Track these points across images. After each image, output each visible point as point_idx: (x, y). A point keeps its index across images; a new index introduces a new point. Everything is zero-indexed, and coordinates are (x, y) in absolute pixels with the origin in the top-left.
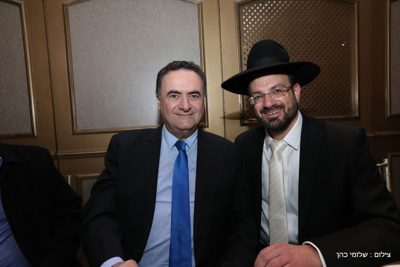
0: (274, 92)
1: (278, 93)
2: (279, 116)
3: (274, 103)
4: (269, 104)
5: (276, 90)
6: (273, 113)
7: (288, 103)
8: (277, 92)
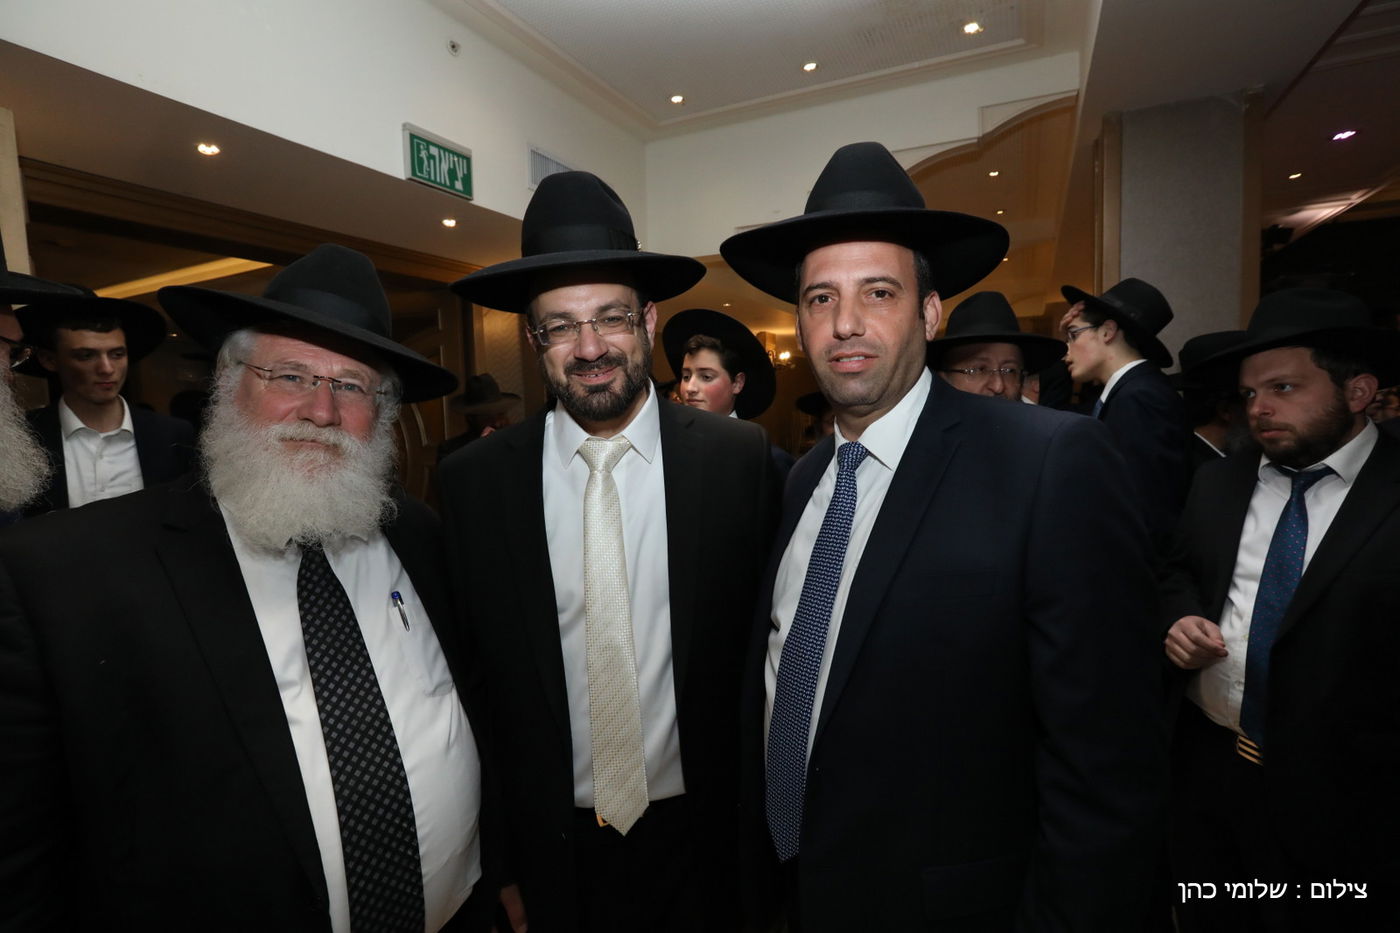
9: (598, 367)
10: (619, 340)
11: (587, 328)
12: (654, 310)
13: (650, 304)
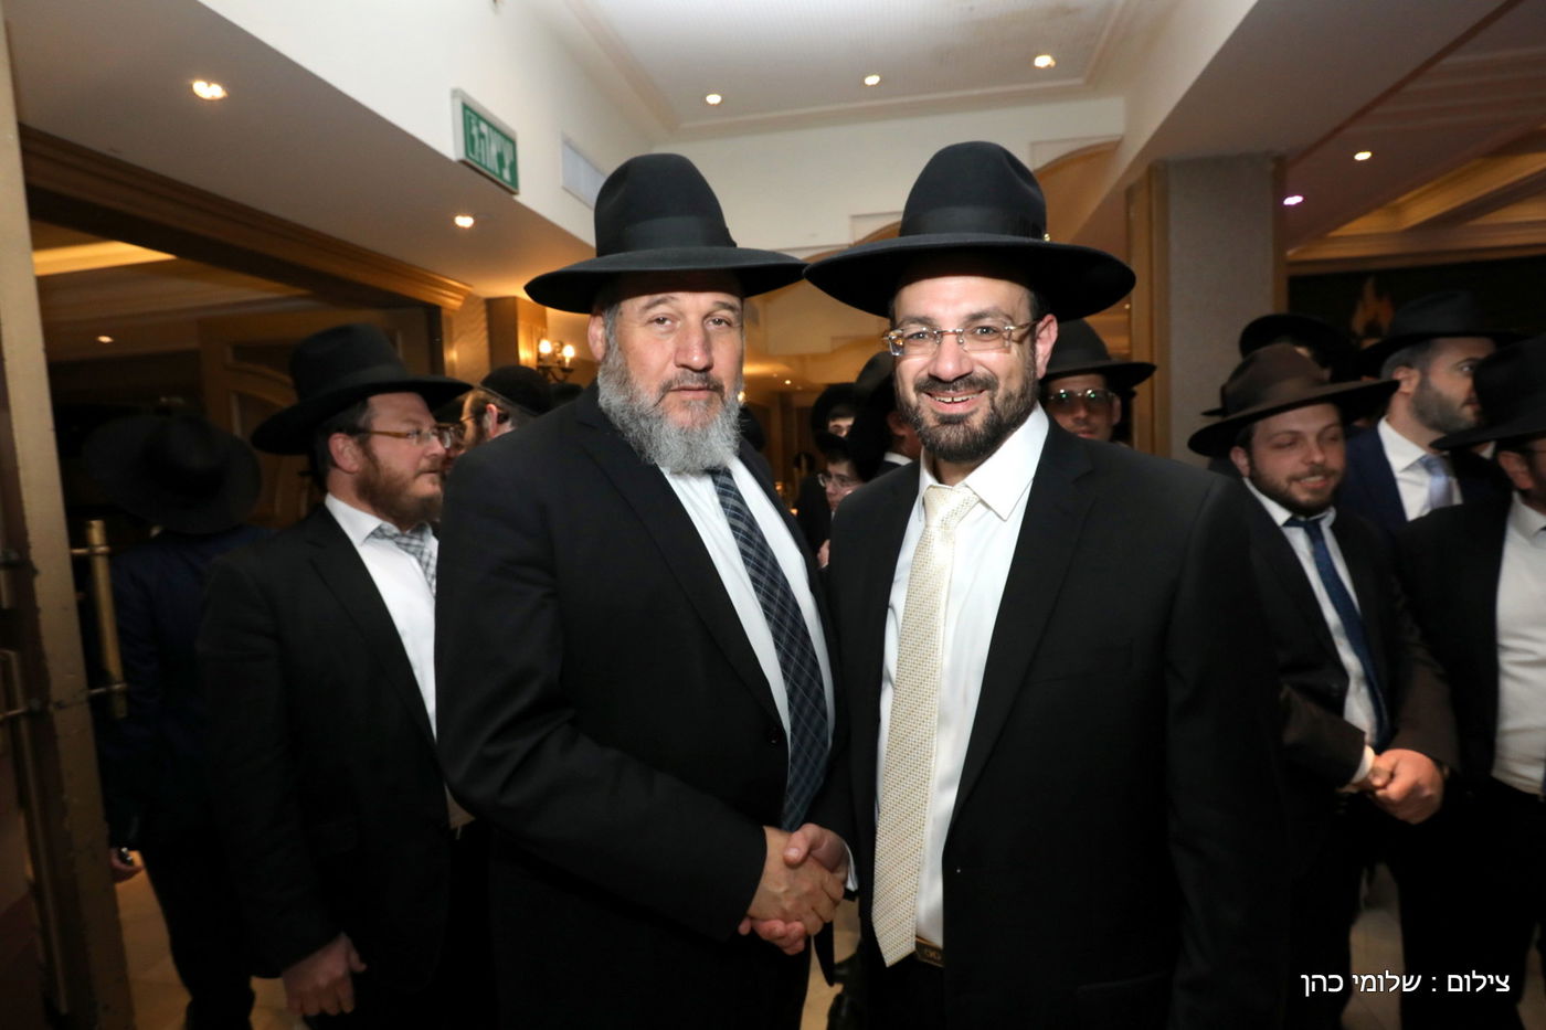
0: (973, 333)
1: (985, 337)
2: (972, 413)
3: (966, 370)
4: (948, 368)
5: (982, 328)
6: (955, 400)
7: (1009, 377)
8: (982, 332)
9: (955, 389)
10: (991, 358)
11: (949, 340)
12: (1054, 327)
13: (1049, 317)
